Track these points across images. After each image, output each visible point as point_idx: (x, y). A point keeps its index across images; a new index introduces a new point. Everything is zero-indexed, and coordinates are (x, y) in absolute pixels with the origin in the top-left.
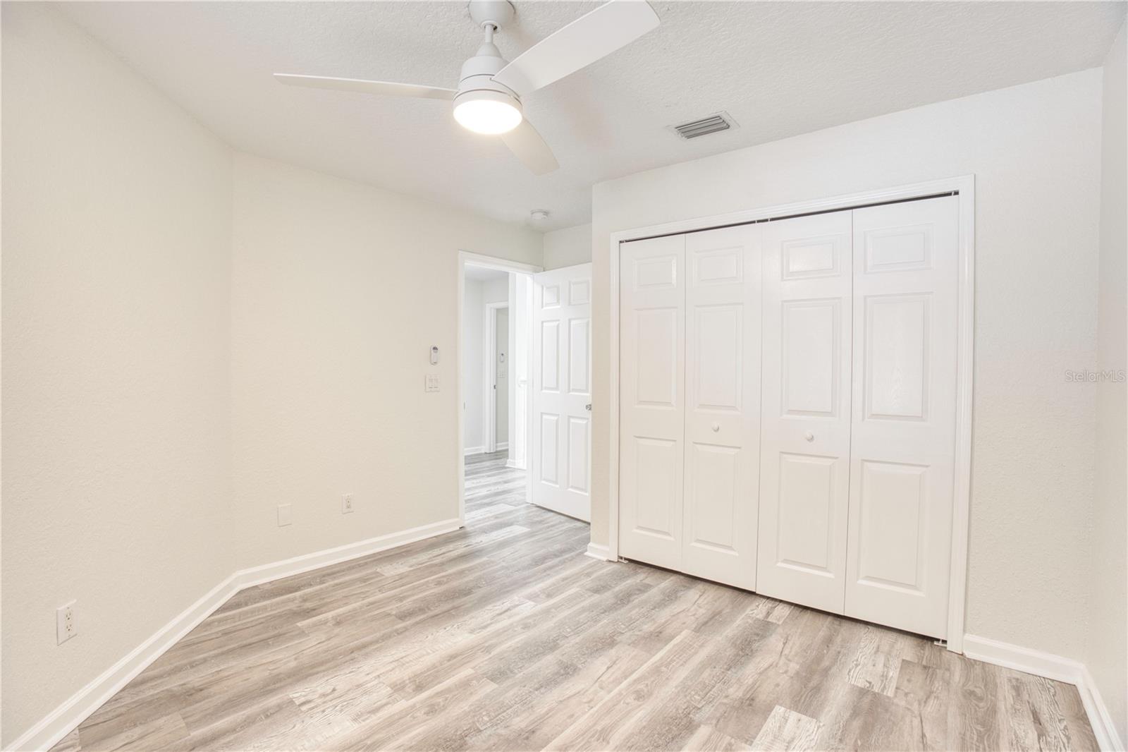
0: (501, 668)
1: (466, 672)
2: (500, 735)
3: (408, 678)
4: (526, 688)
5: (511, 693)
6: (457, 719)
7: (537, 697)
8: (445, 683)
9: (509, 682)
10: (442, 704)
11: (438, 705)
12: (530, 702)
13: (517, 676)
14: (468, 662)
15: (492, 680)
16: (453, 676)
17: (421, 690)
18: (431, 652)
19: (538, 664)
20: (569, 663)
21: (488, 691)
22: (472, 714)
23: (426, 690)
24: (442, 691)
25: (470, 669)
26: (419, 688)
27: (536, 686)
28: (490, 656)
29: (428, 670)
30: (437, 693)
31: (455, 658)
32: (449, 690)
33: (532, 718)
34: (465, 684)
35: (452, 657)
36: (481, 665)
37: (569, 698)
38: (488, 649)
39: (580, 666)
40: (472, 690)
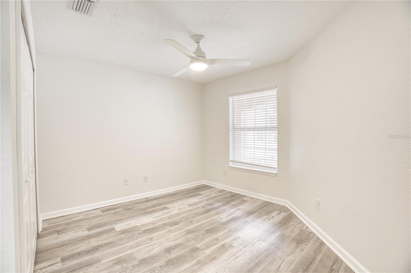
0: (194, 253)
1: (208, 252)
2: (197, 233)
3: (229, 249)
4: (186, 245)
5: (192, 243)
6: (209, 237)
7: (183, 242)
8: (215, 248)
9: (192, 247)
10: (214, 241)
11: (215, 241)
12: (186, 240)
13: (188, 249)
14: (207, 256)
15: (198, 248)
16: (212, 250)
17: (222, 245)
18: (224, 261)
19: (179, 253)
20: (166, 253)
21: (199, 244)
22: (205, 238)
23: (221, 245)
24: (215, 245)
25: (206, 253)
26: (223, 246)
27: (182, 245)
28: (197, 259)
29: (223, 253)
30: (217, 244)
31: (213, 259)
32: (213, 245)
33: (186, 236)
34: (207, 247)
35: (214, 259)
36: (202, 254)
37: (174, 241)
38: (199, 262)
39: (163, 251)
40: (205, 245)
